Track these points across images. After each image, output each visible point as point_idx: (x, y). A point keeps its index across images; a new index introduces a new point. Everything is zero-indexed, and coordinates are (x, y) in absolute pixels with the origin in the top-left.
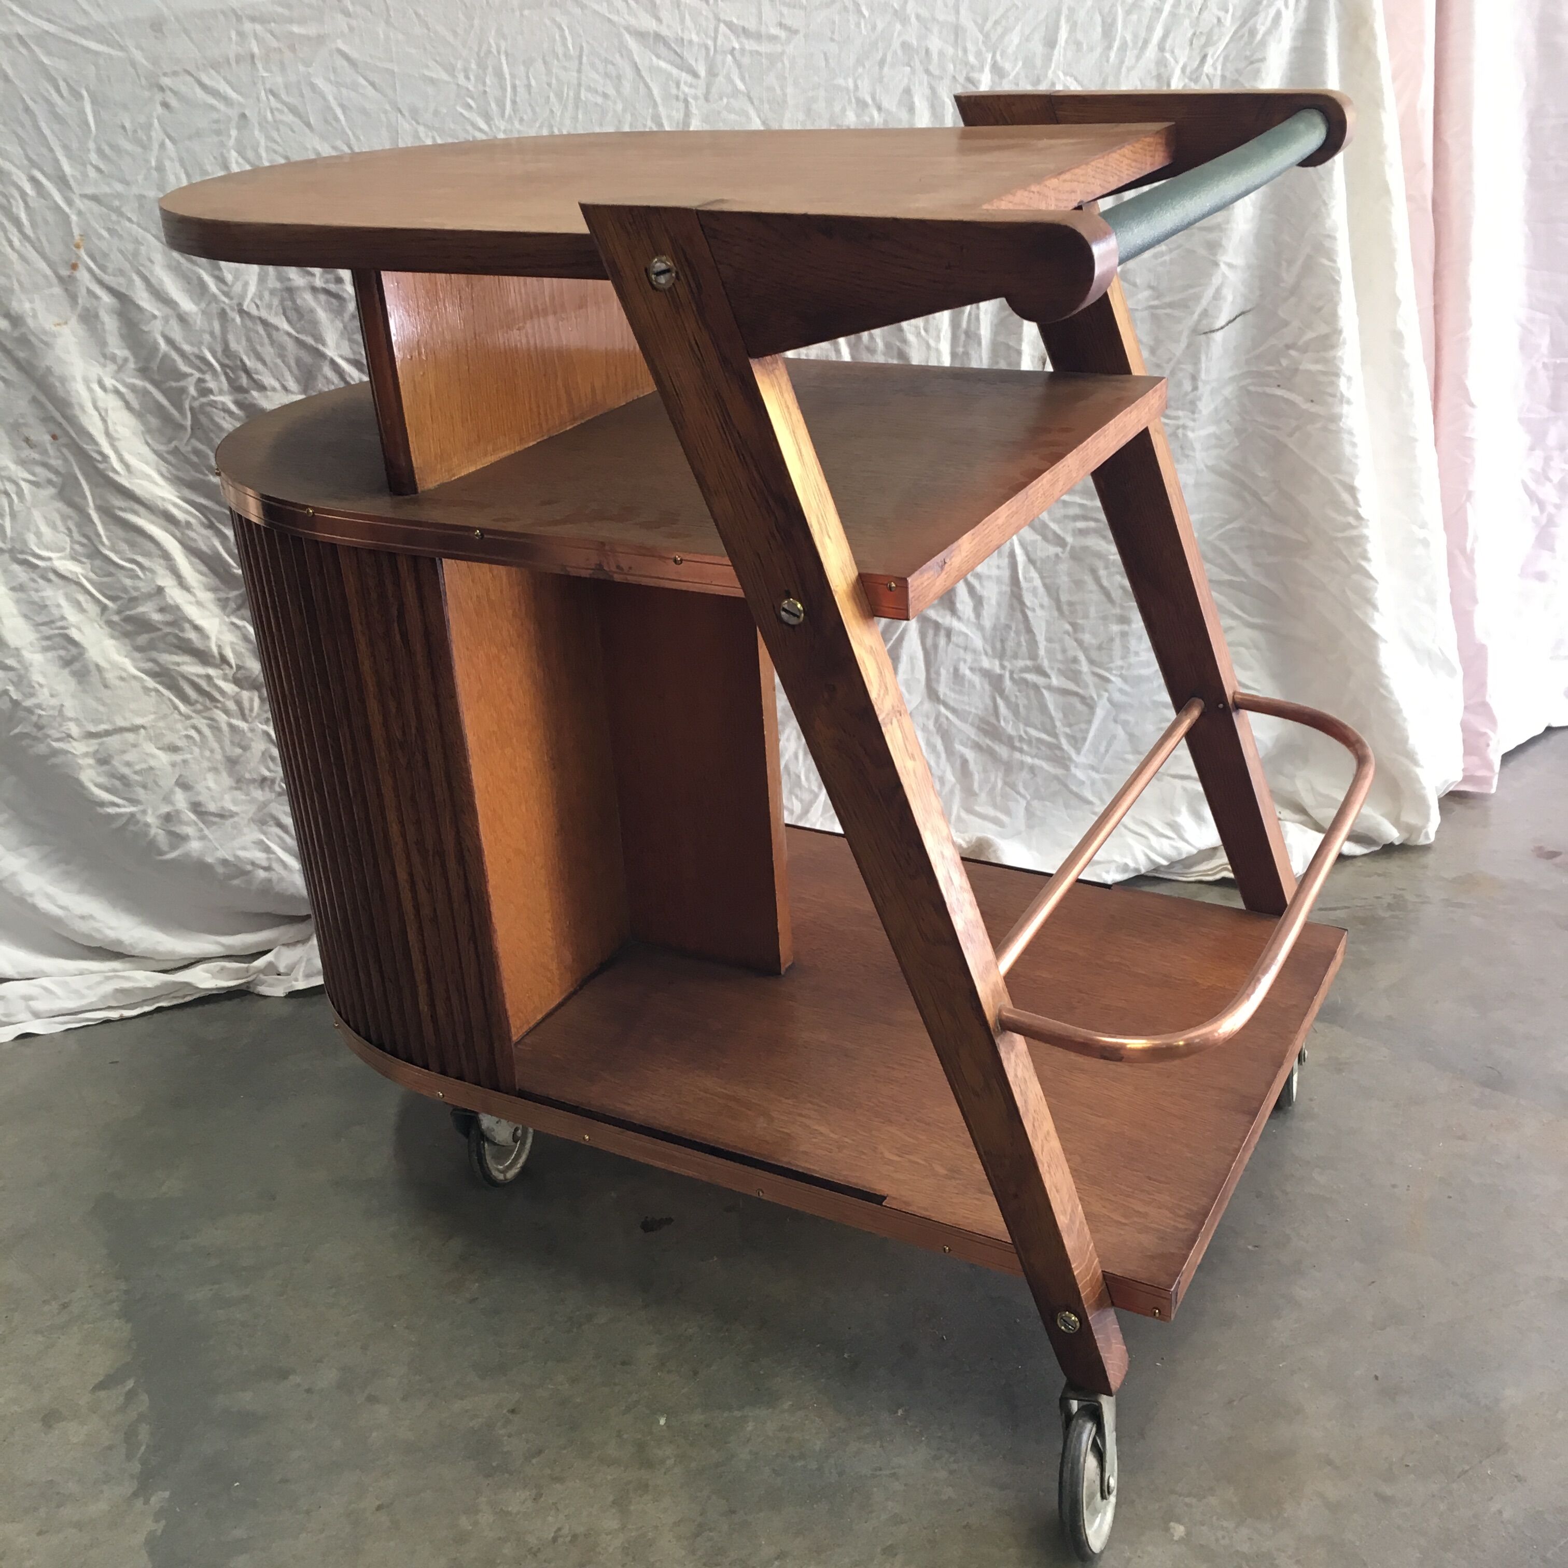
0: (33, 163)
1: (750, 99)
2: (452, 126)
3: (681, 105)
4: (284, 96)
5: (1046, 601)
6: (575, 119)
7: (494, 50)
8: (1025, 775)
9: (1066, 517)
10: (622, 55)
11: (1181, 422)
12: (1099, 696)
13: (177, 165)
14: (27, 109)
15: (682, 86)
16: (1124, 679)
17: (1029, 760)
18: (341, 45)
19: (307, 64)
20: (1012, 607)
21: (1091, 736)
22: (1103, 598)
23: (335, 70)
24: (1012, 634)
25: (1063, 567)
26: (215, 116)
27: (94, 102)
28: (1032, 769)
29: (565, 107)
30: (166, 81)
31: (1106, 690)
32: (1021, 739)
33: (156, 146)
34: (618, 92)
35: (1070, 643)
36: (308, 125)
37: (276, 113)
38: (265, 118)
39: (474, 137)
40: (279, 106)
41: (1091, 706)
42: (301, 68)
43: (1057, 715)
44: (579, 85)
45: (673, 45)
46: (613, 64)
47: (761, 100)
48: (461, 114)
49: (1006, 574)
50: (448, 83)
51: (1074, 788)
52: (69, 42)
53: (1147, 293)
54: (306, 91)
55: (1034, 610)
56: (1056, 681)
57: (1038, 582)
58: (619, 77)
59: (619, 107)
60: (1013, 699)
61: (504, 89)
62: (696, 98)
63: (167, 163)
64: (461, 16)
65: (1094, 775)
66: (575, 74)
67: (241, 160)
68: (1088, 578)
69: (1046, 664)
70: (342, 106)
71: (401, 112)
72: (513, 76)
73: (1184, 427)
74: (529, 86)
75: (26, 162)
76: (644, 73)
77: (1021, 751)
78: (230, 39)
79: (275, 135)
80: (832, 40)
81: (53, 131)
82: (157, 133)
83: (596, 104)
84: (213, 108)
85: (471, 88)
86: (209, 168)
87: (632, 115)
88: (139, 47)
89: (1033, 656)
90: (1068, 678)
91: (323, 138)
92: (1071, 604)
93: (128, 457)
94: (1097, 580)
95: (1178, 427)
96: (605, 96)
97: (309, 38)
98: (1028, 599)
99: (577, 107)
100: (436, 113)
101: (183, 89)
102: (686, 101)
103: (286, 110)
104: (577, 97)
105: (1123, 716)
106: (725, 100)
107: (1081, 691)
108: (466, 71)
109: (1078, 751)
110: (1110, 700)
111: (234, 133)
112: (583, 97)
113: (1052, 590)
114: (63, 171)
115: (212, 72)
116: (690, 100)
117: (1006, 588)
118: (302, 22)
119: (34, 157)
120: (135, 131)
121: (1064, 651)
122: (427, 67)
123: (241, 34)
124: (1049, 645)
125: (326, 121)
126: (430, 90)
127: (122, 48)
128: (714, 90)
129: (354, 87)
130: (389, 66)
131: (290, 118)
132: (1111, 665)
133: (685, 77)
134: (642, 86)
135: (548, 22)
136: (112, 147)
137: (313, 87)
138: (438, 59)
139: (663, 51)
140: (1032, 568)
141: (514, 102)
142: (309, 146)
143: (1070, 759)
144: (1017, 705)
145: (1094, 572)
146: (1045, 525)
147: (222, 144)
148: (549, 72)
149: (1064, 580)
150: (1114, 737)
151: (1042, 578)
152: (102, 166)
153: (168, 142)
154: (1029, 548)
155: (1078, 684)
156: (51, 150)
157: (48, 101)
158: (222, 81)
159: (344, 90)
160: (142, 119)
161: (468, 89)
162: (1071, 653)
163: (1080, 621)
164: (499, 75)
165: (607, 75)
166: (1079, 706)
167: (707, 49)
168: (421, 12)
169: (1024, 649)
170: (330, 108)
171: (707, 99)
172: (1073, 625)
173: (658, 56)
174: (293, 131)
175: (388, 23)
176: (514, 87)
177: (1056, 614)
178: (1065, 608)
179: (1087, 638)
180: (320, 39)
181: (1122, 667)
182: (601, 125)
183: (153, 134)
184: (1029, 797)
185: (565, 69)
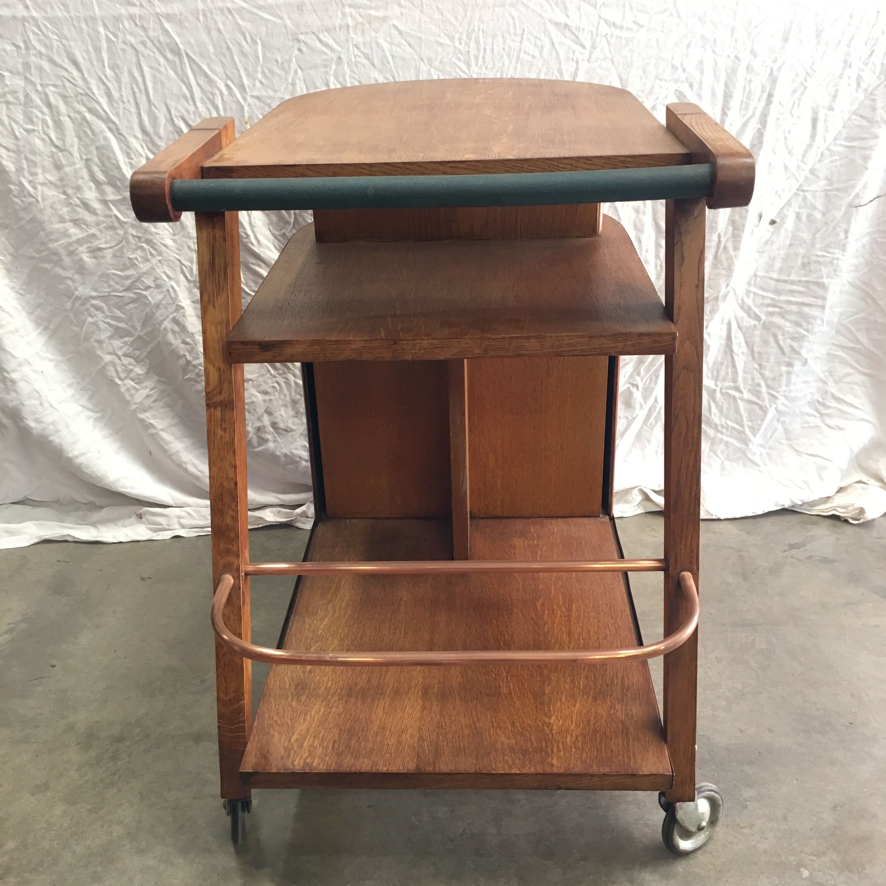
0: (228, 77)
1: (613, 62)
2: (449, 69)
3: (574, 64)
4: (362, 49)
5: (745, 350)
6: (516, 69)
7: (476, 29)
8: (722, 446)
9: (762, 304)
10: (545, 35)
11: (836, 256)
12: (770, 406)
13: (302, 82)
14: (228, 48)
15: (576, 53)
16: (786, 397)
17: (725, 438)
18: (395, 22)
19: (376, 32)
20: (726, 353)
21: (763, 428)
22: (779, 351)
23: (390, 36)
24: (724, 368)
25: (757, 333)
26: (325, 57)
27: (263, 46)
28: (727, 444)
29: (511, 62)
30: (302, 37)
31: (775, 403)
32: (722, 426)
33: (292, 72)
34: (541, 55)
35: (757, 375)
36: (373, 65)
37: (357, 58)
38: (351, 59)
39: (460, 76)
40: (359, 53)
41: (764, 410)
42: (373, 34)
43: (744, 415)
44: (520, 50)
45: (574, 31)
46: (540, 39)
47: (619, 63)
48: (455, 63)
49: (724, 333)
50: (450, 46)
51: (750, 457)
52: (254, 13)
53: (825, 182)
54: (374, 46)
55: (738, 355)
56: (747, 395)
57: (742, 340)
58: (542, 47)
59: (540, 63)
60: (720, 404)
61: (479, 50)
62: (583, 60)
63: (297, 81)
64: (461, 10)
65: (762, 450)
66: (519, 44)
67: (336, 82)
68: (771, 340)
69: (742, 386)
70: (392, 56)
71: (423, 60)
72: (485, 43)
73: (838, 259)
74: (492, 50)
75: (224, 76)
76: (556, 45)
77: (722, 433)
78: (338, 16)
79: (355, 69)
80: (662, 31)
81: (240, 61)
82: (294, 65)
83: (528, 61)
84: (324, 53)
85: (462, 49)
86: (318, 85)
87: (547, 68)
88: (290, 18)
89: (735, 380)
90: (753, 394)
91: (380, 72)
92: (759, 353)
93: (259, 236)
94: (777, 341)
95: (834, 259)
96: (533, 57)
97: (379, 18)
98: (735, 348)
99: (517, 62)
100: (441, 61)
101: (310, 42)
102: (577, 62)
103: (362, 56)
104: (518, 57)
105: (783, 419)
106: (599, 62)
107: (760, 403)
108: (460, 39)
109: (755, 435)
110: (776, 409)
111: (334, 67)
112: (521, 57)
113: (750, 345)
114: (243, 82)
115: (326, 34)
116: (579, 60)
117: (724, 342)
118: (376, 8)
119: (229, 74)
120: (283, 64)
121: (753, 379)
122: (439, 36)
123: (344, 14)
124: (745, 375)
125: (383, 63)
126: (440, 49)
127: (280, 18)
128: (593, 56)
129: (399, 45)
130: (419, 34)
131: (364, 61)
132: (779, 389)
133: (578, 48)
134: (554, 52)
135: (507, 14)
136: (270, 70)
137: (378, 44)
138: (446, 32)
139: (567, 33)
140: (740, 332)
141: (484, 58)
142: (372, 76)
143: (750, 440)
144: (722, 407)
145: (775, 337)
146: (750, 308)
147: (327, 73)
148: (505, 42)
149: (757, 340)
150: (776, 430)
151: (745, 337)
152: (264, 81)
153: (299, 71)
154: (740, 321)
155: (759, 399)
156: (238, 70)
157: (240, 45)
158: (330, 38)
159: (394, 47)
160: (287, 57)
161: (460, 49)
162: (757, 381)
163: (764, 363)
164: (477, 42)
165: (536, 45)
166: (758, 411)
167: (592, 33)
168: (440, 6)
169: (730, 376)
170: (385, 56)
171: (589, 61)
172: (760, 365)
173: (565, 36)
174: (365, 68)
175: (422, 11)
176: (485, 50)
177: (750, 358)
178: (756, 355)
179: (767, 373)
180: (385, 19)
181: (785, 391)
182: (529, 72)
183: (292, 65)
184: (723, 459)
185: (513, 41)
